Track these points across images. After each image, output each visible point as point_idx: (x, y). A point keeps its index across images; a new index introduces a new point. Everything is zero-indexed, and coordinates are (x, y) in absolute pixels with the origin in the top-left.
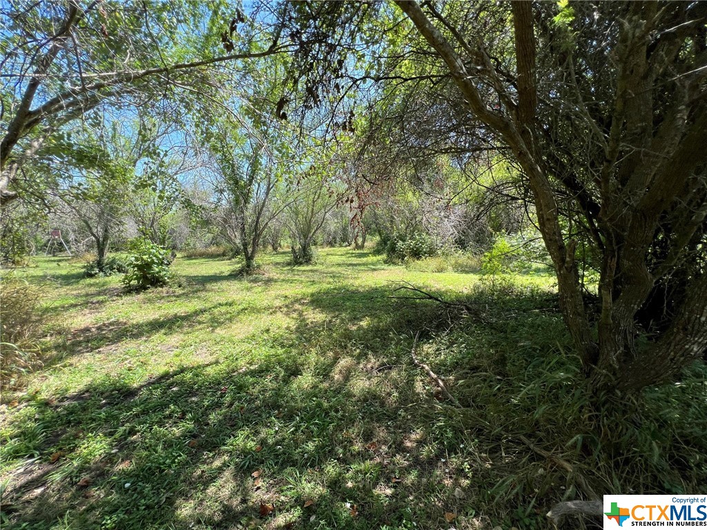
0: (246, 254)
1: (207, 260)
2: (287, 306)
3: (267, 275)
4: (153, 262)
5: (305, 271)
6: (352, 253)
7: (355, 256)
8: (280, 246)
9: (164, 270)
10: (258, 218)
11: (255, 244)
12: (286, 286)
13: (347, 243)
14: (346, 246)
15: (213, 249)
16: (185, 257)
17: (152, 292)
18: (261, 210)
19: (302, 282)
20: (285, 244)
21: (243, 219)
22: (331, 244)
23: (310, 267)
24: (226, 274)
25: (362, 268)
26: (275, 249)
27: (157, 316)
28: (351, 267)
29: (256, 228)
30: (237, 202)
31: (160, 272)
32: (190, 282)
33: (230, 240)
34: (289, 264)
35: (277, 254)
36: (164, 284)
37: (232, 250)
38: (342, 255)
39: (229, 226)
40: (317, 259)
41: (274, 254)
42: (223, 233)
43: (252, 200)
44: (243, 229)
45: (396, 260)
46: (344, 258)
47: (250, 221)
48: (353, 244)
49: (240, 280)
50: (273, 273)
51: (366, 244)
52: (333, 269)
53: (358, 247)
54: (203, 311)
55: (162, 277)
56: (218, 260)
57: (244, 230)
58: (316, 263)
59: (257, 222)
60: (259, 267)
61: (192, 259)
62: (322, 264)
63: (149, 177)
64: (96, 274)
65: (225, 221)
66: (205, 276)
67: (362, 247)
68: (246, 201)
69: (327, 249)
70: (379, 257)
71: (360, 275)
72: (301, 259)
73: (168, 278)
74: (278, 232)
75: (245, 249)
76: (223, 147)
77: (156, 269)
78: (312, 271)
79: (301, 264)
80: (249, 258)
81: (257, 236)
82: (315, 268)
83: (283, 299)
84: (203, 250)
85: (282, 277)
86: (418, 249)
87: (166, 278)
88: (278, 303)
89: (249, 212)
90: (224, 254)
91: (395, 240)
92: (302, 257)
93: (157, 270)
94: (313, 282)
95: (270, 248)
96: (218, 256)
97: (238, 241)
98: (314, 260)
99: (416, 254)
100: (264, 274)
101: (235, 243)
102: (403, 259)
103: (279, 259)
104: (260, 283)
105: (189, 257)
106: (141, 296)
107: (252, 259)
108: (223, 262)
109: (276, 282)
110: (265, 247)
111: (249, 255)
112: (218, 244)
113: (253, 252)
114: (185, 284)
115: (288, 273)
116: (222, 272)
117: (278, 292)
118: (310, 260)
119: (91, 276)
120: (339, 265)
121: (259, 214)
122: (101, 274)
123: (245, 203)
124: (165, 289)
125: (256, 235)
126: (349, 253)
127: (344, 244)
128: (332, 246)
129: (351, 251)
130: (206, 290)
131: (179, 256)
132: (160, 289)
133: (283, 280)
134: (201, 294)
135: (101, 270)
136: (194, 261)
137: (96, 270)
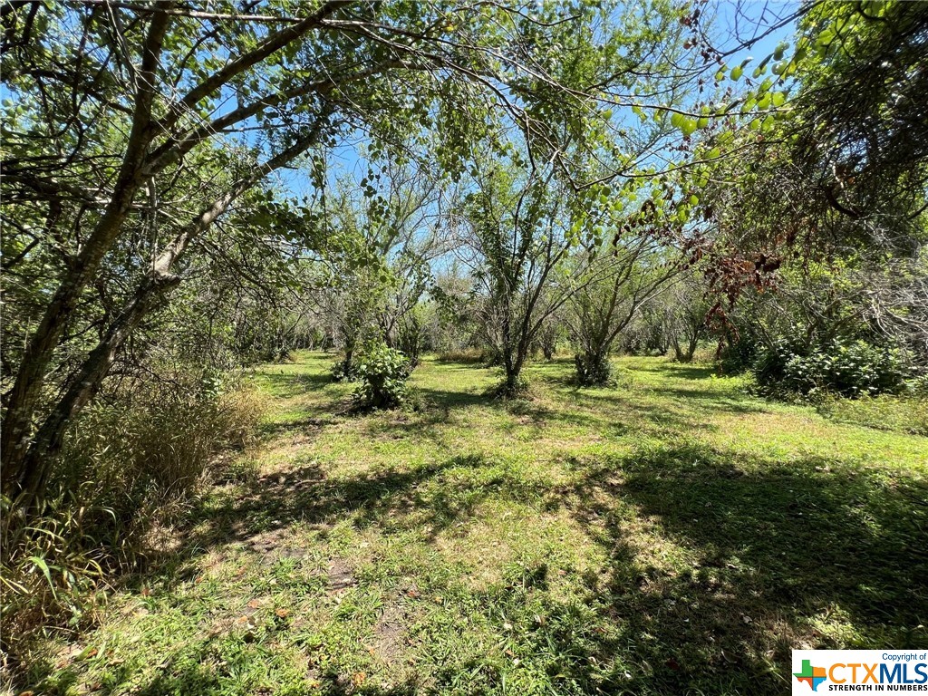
0: (508, 365)
1: (461, 366)
2: (578, 490)
3: (537, 402)
4: (386, 374)
5: (597, 398)
6: (673, 369)
7: (681, 375)
8: (554, 351)
9: (398, 385)
10: (529, 312)
11: (522, 353)
12: (571, 430)
13: (658, 350)
14: (657, 355)
15: (470, 351)
16: (438, 360)
17: (379, 417)
18: (534, 300)
19: (597, 425)
20: (564, 350)
21: (507, 314)
22: (631, 351)
23: (604, 393)
24: (479, 392)
25: (711, 402)
26: (548, 355)
27: (364, 468)
28: (683, 399)
29: (524, 327)
30: (500, 287)
31: (392, 387)
32: (431, 402)
33: (490, 341)
34: (570, 383)
35: (550, 363)
36: (397, 404)
37: (491, 355)
38: (654, 371)
39: (490, 323)
40: (617, 378)
41: (546, 363)
42: (481, 332)
43: (521, 285)
44: (506, 329)
45: (789, 394)
46: (659, 376)
47: (516, 316)
48: (671, 352)
49: (497, 408)
50: (545, 398)
51: (695, 353)
52: (649, 400)
53: (680, 357)
54: (430, 472)
55: (394, 395)
56: (474, 368)
57: (508, 329)
58: (616, 385)
59: (527, 318)
60: (525, 386)
61: (445, 364)
62: (625, 386)
63: (370, 249)
64: (341, 378)
65: (485, 316)
66: (453, 393)
67: (688, 358)
68: (514, 287)
69: (626, 358)
70: (736, 381)
71: (715, 420)
72: (590, 377)
73: (403, 396)
74: (553, 332)
75: (507, 357)
76: (486, 212)
77: (388, 383)
78: (609, 399)
79: (589, 384)
80: (512, 372)
81: (527, 338)
82: (616, 394)
83: (568, 466)
84: (459, 352)
85: (561, 408)
86: (844, 373)
87: (399, 397)
88: (559, 476)
89: (516, 305)
90: (481, 360)
91: (781, 352)
92: (591, 372)
93: (390, 384)
94: (621, 430)
95: (540, 353)
96: (475, 361)
97: (499, 343)
98: (611, 379)
99: (843, 383)
100: (532, 400)
101: (496, 346)
102: (805, 392)
103: (554, 371)
104: (526, 418)
105: (443, 361)
106: (366, 421)
107: (517, 375)
108: (479, 370)
109: (552, 418)
110: (534, 351)
111: (513, 368)
112: (476, 345)
113: (519, 363)
114: (423, 406)
115: (570, 401)
116: (475, 389)
117: (558, 446)
118: (605, 378)
119: (337, 380)
120: (659, 391)
121: (531, 305)
122: (346, 379)
123: (512, 290)
124: (395, 413)
125: (523, 337)
126: (666, 368)
127: (654, 352)
128: (634, 354)
129: (670, 365)
130: (446, 421)
131: (431, 358)
132: (390, 412)
133: (564, 417)
134: (437, 428)
135: (346, 374)
136: (447, 366)
137: (342, 374)
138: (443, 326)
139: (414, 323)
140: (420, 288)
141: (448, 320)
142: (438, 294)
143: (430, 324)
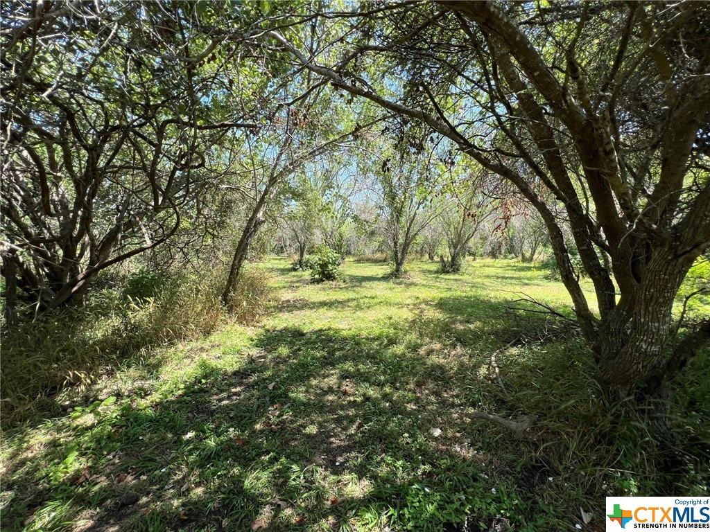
2: (414, 304)
3: (411, 280)
4: (329, 263)
6: (515, 266)
7: (516, 270)
9: (335, 269)
10: (409, 229)
11: (404, 252)
12: (423, 290)
15: (378, 255)
16: (356, 261)
17: (327, 284)
19: (439, 288)
21: (394, 230)
22: (494, 255)
23: (457, 277)
24: (380, 276)
25: (513, 281)
26: (431, 258)
27: (325, 299)
28: (500, 280)
29: (406, 238)
31: (333, 270)
32: (352, 279)
34: (437, 272)
35: (431, 263)
36: (335, 278)
40: (466, 270)
46: (499, 270)
48: (520, 256)
49: (388, 282)
50: (417, 279)
51: (536, 256)
52: (479, 280)
53: (524, 260)
54: (353, 300)
55: (333, 274)
56: (379, 265)
58: (463, 273)
59: (408, 232)
60: (406, 272)
61: (360, 263)
62: (469, 274)
64: (298, 269)
66: (364, 277)
67: (529, 260)
68: (399, 215)
71: (504, 288)
72: (448, 269)
73: (338, 275)
74: (434, 242)
75: (396, 255)
77: (330, 267)
79: (448, 272)
80: (399, 264)
81: (406, 245)
82: (461, 277)
83: (414, 299)
84: (370, 256)
85: (424, 282)
87: (336, 275)
88: (408, 301)
92: (450, 266)
94: (450, 289)
95: (426, 256)
98: (462, 270)
100: (409, 279)
103: (431, 267)
104: (403, 285)
105: (359, 261)
106: (320, 286)
107: (401, 265)
109: (416, 286)
110: (421, 255)
111: (399, 261)
112: (382, 251)
113: (402, 259)
114: (348, 281)
115: (431, 280)
116: (378, 275)
117: (413, 294)
118: (458, 270)
119: (295, 270)
120: (489, 277)
121: (410, 225)
122: (301, 269)
124: (334, 283)
126: (511, 266)
127: (510, 257)
128: (495, 258)
130: (360, 286)
131: (352, 260)
132: (331, 282)
133: (423, 285)
134: (356, 289)
135: (301, 267)
136: (361, 265)
137: (298, 266)
138: (359, 237)
139: (340, 236)
140: (344, 216)
141: (362, 234)
142: (356, 218)
143: (351, 237)
